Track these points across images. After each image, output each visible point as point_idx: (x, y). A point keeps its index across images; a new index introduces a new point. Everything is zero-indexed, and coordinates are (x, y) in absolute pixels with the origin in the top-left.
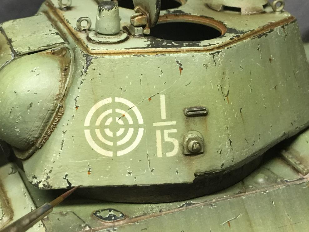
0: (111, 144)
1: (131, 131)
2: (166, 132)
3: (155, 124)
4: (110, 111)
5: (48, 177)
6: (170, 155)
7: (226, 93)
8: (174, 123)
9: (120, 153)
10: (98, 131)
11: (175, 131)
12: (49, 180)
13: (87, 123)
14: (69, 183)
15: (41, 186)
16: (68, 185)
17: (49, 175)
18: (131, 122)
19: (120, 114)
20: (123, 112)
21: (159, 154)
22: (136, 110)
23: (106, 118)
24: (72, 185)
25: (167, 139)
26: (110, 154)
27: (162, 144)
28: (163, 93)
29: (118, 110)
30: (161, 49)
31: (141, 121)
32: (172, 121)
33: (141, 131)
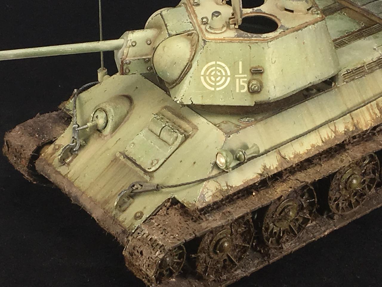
0: (213, 84)
1: (224, 78)
2: (241, 80)
3: (236, 76)
4: (214, 68)
5: (182, 98)
6: (242, 91)
7: (274, 62)
8: (246, 76)
9: (218, 89)
10: (207, 78)
11: (246, 80)
12: (182, 100)
13: (202, 73)
14: (192, 102)
15: (178, 102)
16: (191, 103)
17: (182, 97)
18: (224, 74)
19: (219, 70)
20: (220, 69)
21: (237, 91)
22: (227, 68)
23: (212, 71)
24: (194, 103)
25: (242, 84)
26: (213, 89)
27: (239, 86)
28: (241, 61)
29: (218, 68)
30: (241, 38)
31: (229, 74)
32: (244, 74)
33: (229, 79)
